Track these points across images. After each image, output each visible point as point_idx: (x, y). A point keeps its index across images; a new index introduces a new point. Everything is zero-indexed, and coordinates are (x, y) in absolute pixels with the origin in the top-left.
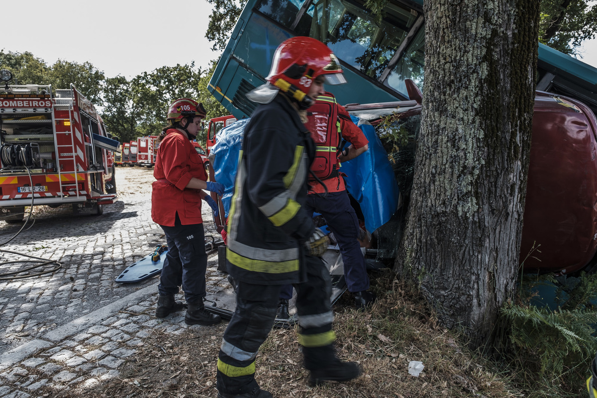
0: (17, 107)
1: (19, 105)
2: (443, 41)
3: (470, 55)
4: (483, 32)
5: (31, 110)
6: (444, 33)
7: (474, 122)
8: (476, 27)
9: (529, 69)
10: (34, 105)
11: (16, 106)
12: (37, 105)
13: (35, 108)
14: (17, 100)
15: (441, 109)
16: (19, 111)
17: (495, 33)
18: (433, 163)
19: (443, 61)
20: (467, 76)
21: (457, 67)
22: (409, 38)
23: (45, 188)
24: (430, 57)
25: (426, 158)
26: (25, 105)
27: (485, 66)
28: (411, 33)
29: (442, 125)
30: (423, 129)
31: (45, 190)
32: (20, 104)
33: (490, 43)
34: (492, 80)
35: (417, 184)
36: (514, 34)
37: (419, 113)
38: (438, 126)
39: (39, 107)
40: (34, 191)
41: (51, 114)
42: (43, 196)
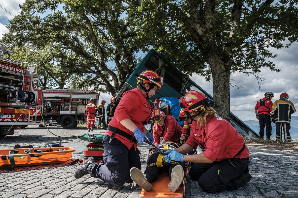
0: (8, 69)
2: (223, 91)
5: (14, 73)
10: (16, 71)
13: (16, 72)
14: (9, 66)
16: (9, 72)
19: (223, 94)
23: (14, 116)
24: (220, 93)
26: (12, 70)
31: (14, 118)
32: (10, 68)
39: (18, 72)
40: (8, 118)
41: (23, 77)
42: (12, 121)
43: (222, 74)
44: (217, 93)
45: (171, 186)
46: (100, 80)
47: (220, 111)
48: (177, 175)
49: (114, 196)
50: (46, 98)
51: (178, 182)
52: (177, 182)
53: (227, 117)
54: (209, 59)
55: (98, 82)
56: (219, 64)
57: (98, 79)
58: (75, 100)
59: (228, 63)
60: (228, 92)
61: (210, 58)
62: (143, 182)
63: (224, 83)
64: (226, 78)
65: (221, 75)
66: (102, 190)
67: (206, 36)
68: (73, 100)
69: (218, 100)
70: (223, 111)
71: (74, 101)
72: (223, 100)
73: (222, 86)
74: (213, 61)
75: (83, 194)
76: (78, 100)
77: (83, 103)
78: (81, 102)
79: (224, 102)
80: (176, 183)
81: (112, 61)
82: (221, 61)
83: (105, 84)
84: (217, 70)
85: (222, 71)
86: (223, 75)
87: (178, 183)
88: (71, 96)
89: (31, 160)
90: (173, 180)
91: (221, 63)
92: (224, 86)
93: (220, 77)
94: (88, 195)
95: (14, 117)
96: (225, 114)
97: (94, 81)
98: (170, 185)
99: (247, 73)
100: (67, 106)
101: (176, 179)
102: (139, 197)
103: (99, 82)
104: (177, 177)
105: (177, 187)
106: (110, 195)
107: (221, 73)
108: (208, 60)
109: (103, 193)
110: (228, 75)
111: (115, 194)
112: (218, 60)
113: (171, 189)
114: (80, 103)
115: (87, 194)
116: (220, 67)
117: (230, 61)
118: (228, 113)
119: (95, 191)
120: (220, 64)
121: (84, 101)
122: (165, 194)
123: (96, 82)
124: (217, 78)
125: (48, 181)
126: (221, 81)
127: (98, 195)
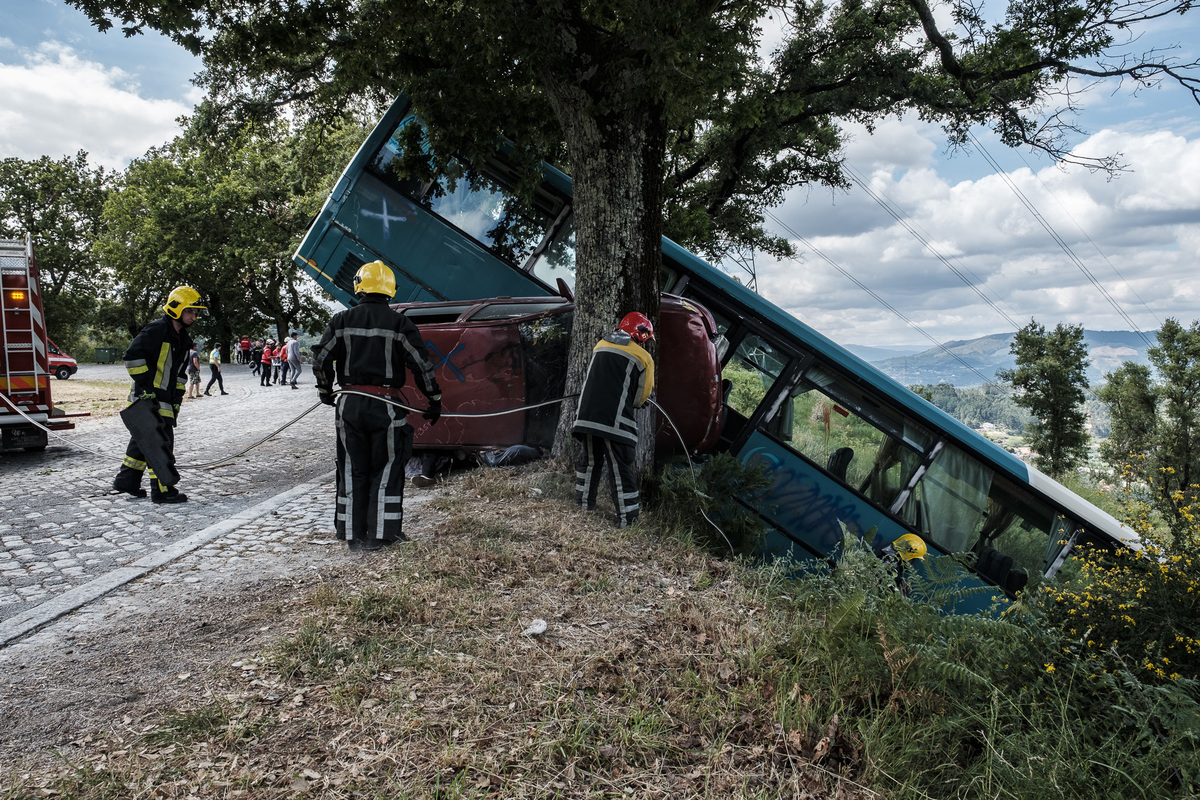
3: (610, 270)
4: (621, 254)
7: (615, 322)
8: (615, 249)
9: (655, 282)
15: (590, 310)
17: (628, 254)
18: (585, 355)
20: (609, 286)
21: (602, 278)
22: (555, 227)
25: (579, 351)
27: (621, 279)
28: (557, 222)
29: (591, 324)
30: (575, 327)
33: (625, 262)
34: (627, 290)
35: (571, 373)
36: (642, 256)
37: (572, 310)
38: (588, 324)
43: (587, 167)
56: (576, 111)
63: (598, 211)
64: (606, 182)
79: (592, 313)
82: (584, 93)
85: (586, 148)
86: (592, 170)
91: (585, 106)
99: (1129, 71)
110: (623, 164)
112: (570, 94)
116: (580, 128)
120: (581, 116)
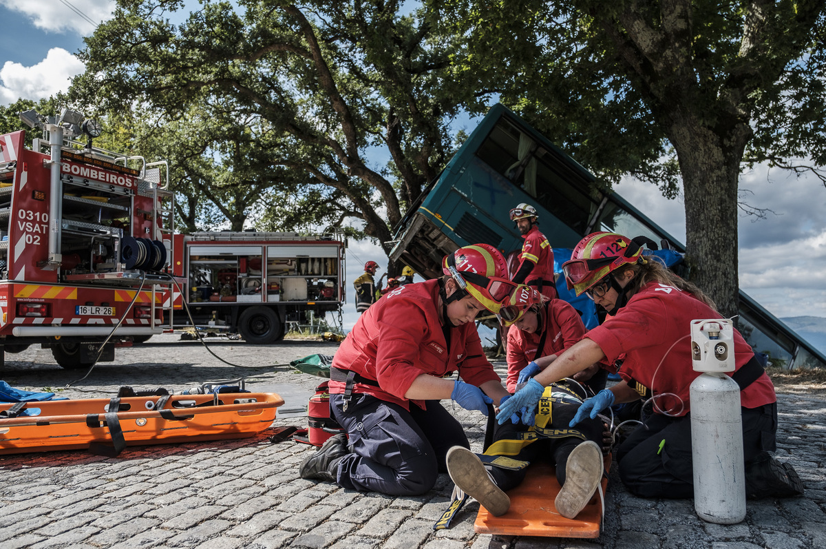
0: (90, 178)
1: (92, 176)
2: (716, 227)
5: (105, 188)
6: (717, 223)
10: (111, 181)
11: (88, 176)
12: (115, 182)
13: (112, 185)
14: (90, 168)
15: (718, 258)
16: (92, 185)
19: (716, 236)
23: (113, 310)
24: (707, 233)
25: (709, 283)
26: (100, 178)
31: (111, 314)
32: (94, 174)
39: (118, 184)
40: (97, 314)
41: (130, 198)
42: (108, 324)
43: (713, 175)
44: (697, 231)
45: (563, 502)
46: (346, 201)
47: (707, 286)
48: (584, 469)
49: (399, 527)
50: (197, 258)
51: (587, 491)
52: (583, 491)
53: (727, 304)
54: (674, 129)
55: (340, 210)
56: (706, 142)
57: (339, 201)
58: (277, 264)
59: (732, 140)
60: (733, 227)
61: (675, 125)
62: (485, 488)
63: (721, 201)
64: (727, 185)
65: (711, 177)
66: (364, 512)
67: (666, 58)
68: (270, 261)
69: (701, 254)
70: (716, 287)
71: (275, 266)
72: (718, 253)
73: (714, 211)
74: (687, 134)
75: (313, 522)
76: (286, 263)
77: (299, 270)
78: (293, 267)
80: (580, 494)
81: (378, 145)
83: (359, 216)
84: (699, 161)
85: (714, 164)
86: (718, 176)
87: (586, 493)
88: (264, 250)
89: (165, 428)
90: (572, 484)
91: (712, 139)
92: (720, 211)
93: (709, 182)
94: (327, 524)
95: (113, 313)
96: (723, 296)
97: (329, 205)
98: (560, 497)
100: (255, 279)
101: (581, 481)
102: (469, 531)
103: (342, 208)
104: (584, 474)
105: (583, 503)
106: (388, 524)
107: (712, 170)
108: (671, 131)
109: (368, 520)
110: (733, 176)
111: (401, 523)
112: (701, 131)
113: (565, 511)
114: (290, 270)
115: (323, 520)
116: (709, 152)
117: (739, 133)
118: (732, 293)
119: (346, 514)
121: (303, 266)
122: (546, 524)
123: (335, 209)
124: (697, 185)
125: (215, 484)
126: (709, 194)
127: (354, 525)
